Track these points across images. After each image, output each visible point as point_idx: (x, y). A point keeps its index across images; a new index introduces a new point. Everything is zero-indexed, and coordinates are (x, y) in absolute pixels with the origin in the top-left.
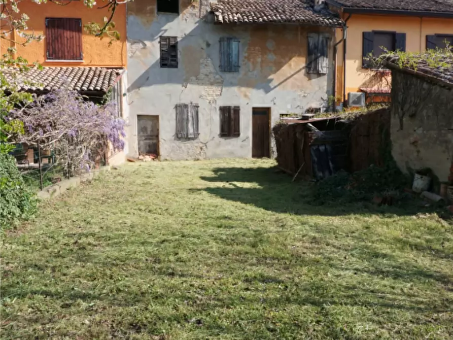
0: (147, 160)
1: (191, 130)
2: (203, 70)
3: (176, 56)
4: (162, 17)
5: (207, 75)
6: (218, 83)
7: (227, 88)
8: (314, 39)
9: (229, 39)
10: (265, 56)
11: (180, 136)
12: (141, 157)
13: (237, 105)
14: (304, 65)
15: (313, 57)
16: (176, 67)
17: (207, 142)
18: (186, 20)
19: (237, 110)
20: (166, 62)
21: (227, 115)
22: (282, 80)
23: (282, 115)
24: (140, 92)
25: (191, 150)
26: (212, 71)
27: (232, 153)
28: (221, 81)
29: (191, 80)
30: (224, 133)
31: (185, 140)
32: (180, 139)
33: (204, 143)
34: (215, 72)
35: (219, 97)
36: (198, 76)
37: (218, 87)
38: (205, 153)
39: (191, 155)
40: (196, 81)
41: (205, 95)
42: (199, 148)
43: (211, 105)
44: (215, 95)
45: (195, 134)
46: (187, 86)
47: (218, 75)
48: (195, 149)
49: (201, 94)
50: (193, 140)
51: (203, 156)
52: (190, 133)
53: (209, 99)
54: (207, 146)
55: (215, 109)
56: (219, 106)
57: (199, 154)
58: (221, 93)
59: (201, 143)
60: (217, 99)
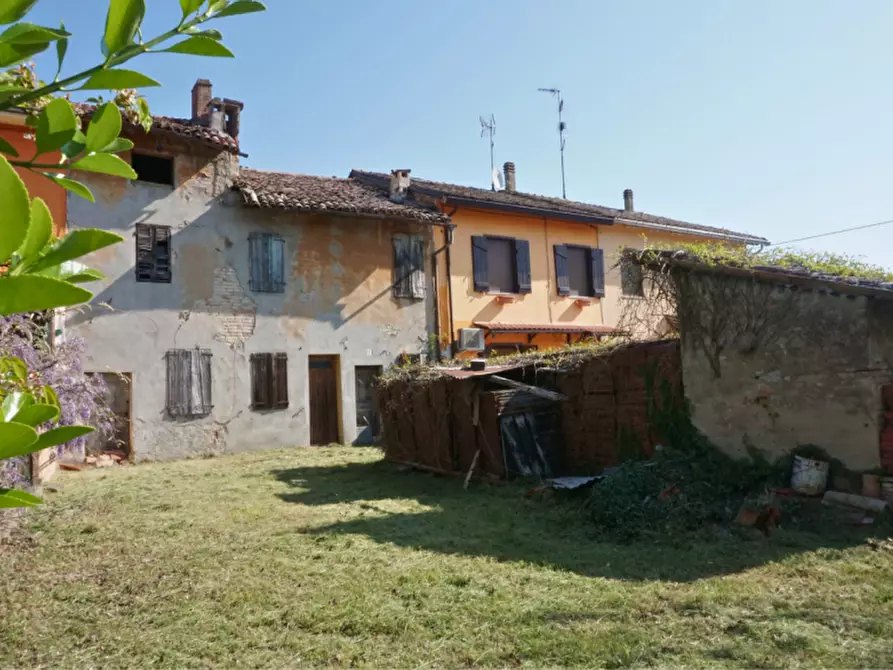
0: (104, 463)
1: (197, 401)
2: (220, 289)
3: (167, 261)
4: (143, 190)
5: (225, 297)
6: (248, 311)
7: (264, 320)
8: (402, 243)
9: (267, 236)
10: (328, 268)
11: (174, 412)
12: (90, 459)
13: (281, 351)
14: (389, 284)
15: (403, 271)
16: (168, 281)
17: (228, 422)
18: (188, 198)
19: (282, 360)
20: (148, 272)
21: (264, 369)
22: (357, 309)
23: (358, 368)
24: (92, 327)
25: (196, 439)
26: (237, 290)
27: (275, 439)
28: (253, 308)
29: (197, 305)
30: (260, 403)
31: (186, 419)
32: (173, 418)
33: (222, 424)
34: (241, 291)
35: (249, 338)
36: (209, 300)
37: (248, 319)
38: (225, 442)
39: (197, 448)
40: (206, 308)
41: (224, 334)
42: (213, 433)
43: (234, 352)
44: (242, 334)
45: (205, 407)
46: (188, 315)
47: (246, 298)
48: (204, 435)
49: (217, 332)
50: (201, 418)
51: (220, 449)
52: (195, 406)
53: (230, 341)
54: (228, 430)
55: (242, 358)
56: (250, 354)
57: (213, 445)
58: (252, 331)
59: (216, 423)
60: (246, 340)
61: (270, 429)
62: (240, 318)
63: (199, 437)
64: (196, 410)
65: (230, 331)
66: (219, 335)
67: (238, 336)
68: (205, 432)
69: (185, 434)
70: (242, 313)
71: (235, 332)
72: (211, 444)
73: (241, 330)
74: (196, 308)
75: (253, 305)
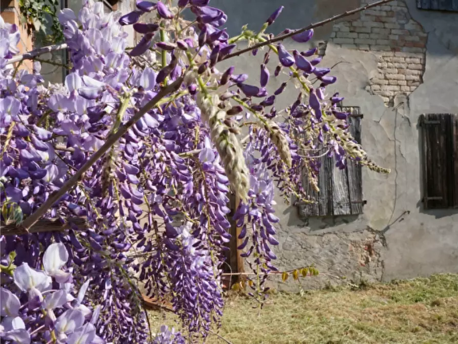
1: (340, 193)
5: (378, 19)
6: (414, 44)
7: (439, 61)
11: (306, 211)
17: (388, 228)
21: (441, 141)
25: (339, 256)
26: (397, 9)
28: (421, 38)
29: (336, 32)
30: (435, 198)
31: (324, 224)
32: (305, 221)
33: (377, 232)
34: (402, 10)
35: (416, 89)
36: (355, 24)
37: (414, 58)
38: (382, 262)
39: (340, 272)
40: (350, 38)
41: (378, 81)
42: (364, 247)
43: (394, 112)
44: (406, 82)
45: (352, 204)
46: (324, 49)
47: (411, 21)
48: (352, 251)
49: (367, 78)
50: (347, 222)
51: (376, 273)
52: (337, 201)
53: (388, 94)
54: (387, 242)
55: (407, 122)
56: (418, 115)
57: (364, 266)
58: (421, 76)
59: (369, 231)
60: (412, 91)
62: (401, 58)
63: (344, 253)
64: (340, 209)
65: (388, 76)
66: (371, 83)
67: (400, 86)
68: (353, 245)
69: (323, 247)
70: (404, 46)
71: (394, 79)
72: (362, 265)
73: (404, 76)
74: (336, 37)
75: (421, 34)
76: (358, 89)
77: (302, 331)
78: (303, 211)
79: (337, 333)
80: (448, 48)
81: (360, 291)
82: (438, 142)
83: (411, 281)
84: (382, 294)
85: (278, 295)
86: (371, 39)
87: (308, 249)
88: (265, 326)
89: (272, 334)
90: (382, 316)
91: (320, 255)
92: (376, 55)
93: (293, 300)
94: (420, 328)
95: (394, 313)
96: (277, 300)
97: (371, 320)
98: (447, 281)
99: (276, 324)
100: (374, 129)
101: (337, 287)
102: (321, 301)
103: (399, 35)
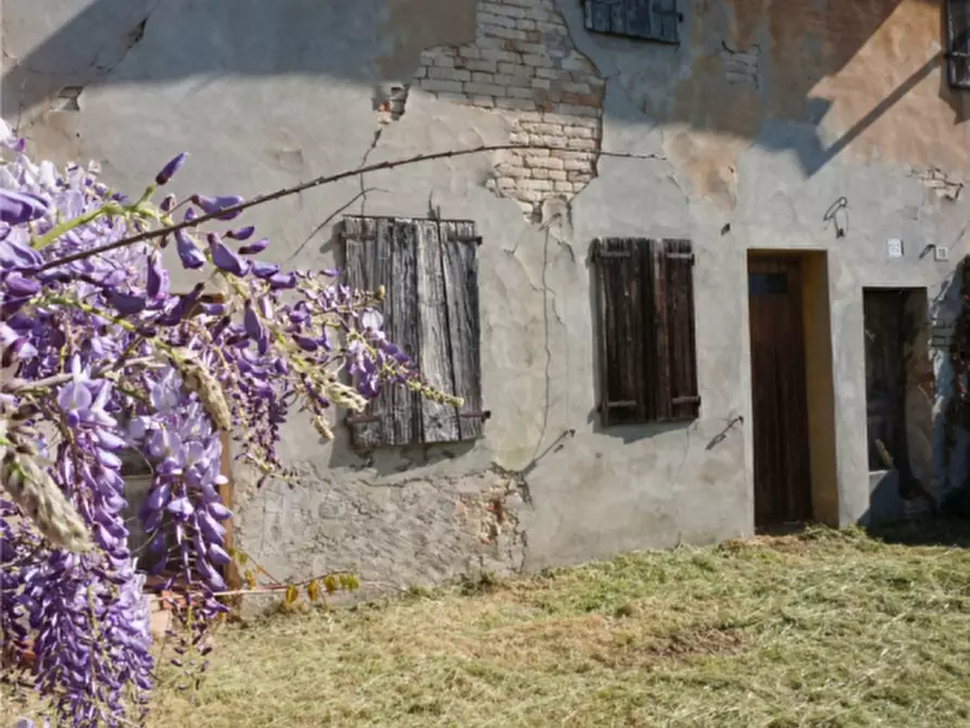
2: (495, 17)
5: (511, 46)
6: (581, 99)
11: (367, 435)
13: (676, 236)
14: (937, 47)
17: (533, 465)
19: (678, 264)
21: (632, 292)
22: (862, 114)
23: (870, 294)
24: (76, 123)
25: (438, 527)
26: (546, 28)
27: (664, 517)
28: (593, 88)
29: (427, 67)
30: (623, 403)
31: (405, 461)
32: (366, 455)
33: (513, 474)
34: (556, 31)
35: (584, 187)
36: (464, 52)
37: (580, 126)
38: (523, 534)
39: (440, 558)
40: (455, 81)
41: (512, 170)
42: (487, 504)
43: (543, 233)
44: (565, 173)
45: (461, 419)
46: (403, 101)
47: (574, 54)
48: (462, 514)
49: (489, 163)
50: (451, 456)
51: (511, 556)
52: (432, 414)
53: (530, 196)
54: (532, 493)
55: (567, 254)
56: (589, 240)
57: (487, 544)
58: (594, 164)
59: (495, 472)
60: (577, 193)
61: (649, 487)
62: (557, 126)
63: (446, 520)
64: (437, 429)
65: (530, 160)
66: (498, 174)
67: (554, 181)
68: (464, 503)
69: (404, 510)
70: (561, 102)
71: (543, 168)
72: (483, 542)
73: (561, 162)
74: (427, 77)
75: (594, 80)
76: (471, 185)
77: (358, 690)
78: (361, 436)
79: (431, 686)
80: (644, 110)
81: (480, 595)
82: (627, 294)
83: (578, 568)
84: (523, 599)
85: (312, 615)
86: (498, 85)
87: (373, 514)
88: (281, 685)
89: (296, 701)
90: (521, 645)
91: (396, 527)
92: (508, 118)
93: (343, 623)
94: (592, 663)
95: (546, 637)
96: (309, 627)
97: (499, 654)
98: (647, 565)
99: (304, 677)
100: (502, 267)
101: (434, 590)
102: (400, 623)
103: (552, 81)
